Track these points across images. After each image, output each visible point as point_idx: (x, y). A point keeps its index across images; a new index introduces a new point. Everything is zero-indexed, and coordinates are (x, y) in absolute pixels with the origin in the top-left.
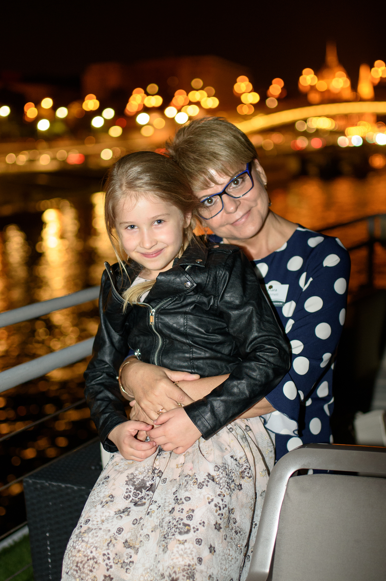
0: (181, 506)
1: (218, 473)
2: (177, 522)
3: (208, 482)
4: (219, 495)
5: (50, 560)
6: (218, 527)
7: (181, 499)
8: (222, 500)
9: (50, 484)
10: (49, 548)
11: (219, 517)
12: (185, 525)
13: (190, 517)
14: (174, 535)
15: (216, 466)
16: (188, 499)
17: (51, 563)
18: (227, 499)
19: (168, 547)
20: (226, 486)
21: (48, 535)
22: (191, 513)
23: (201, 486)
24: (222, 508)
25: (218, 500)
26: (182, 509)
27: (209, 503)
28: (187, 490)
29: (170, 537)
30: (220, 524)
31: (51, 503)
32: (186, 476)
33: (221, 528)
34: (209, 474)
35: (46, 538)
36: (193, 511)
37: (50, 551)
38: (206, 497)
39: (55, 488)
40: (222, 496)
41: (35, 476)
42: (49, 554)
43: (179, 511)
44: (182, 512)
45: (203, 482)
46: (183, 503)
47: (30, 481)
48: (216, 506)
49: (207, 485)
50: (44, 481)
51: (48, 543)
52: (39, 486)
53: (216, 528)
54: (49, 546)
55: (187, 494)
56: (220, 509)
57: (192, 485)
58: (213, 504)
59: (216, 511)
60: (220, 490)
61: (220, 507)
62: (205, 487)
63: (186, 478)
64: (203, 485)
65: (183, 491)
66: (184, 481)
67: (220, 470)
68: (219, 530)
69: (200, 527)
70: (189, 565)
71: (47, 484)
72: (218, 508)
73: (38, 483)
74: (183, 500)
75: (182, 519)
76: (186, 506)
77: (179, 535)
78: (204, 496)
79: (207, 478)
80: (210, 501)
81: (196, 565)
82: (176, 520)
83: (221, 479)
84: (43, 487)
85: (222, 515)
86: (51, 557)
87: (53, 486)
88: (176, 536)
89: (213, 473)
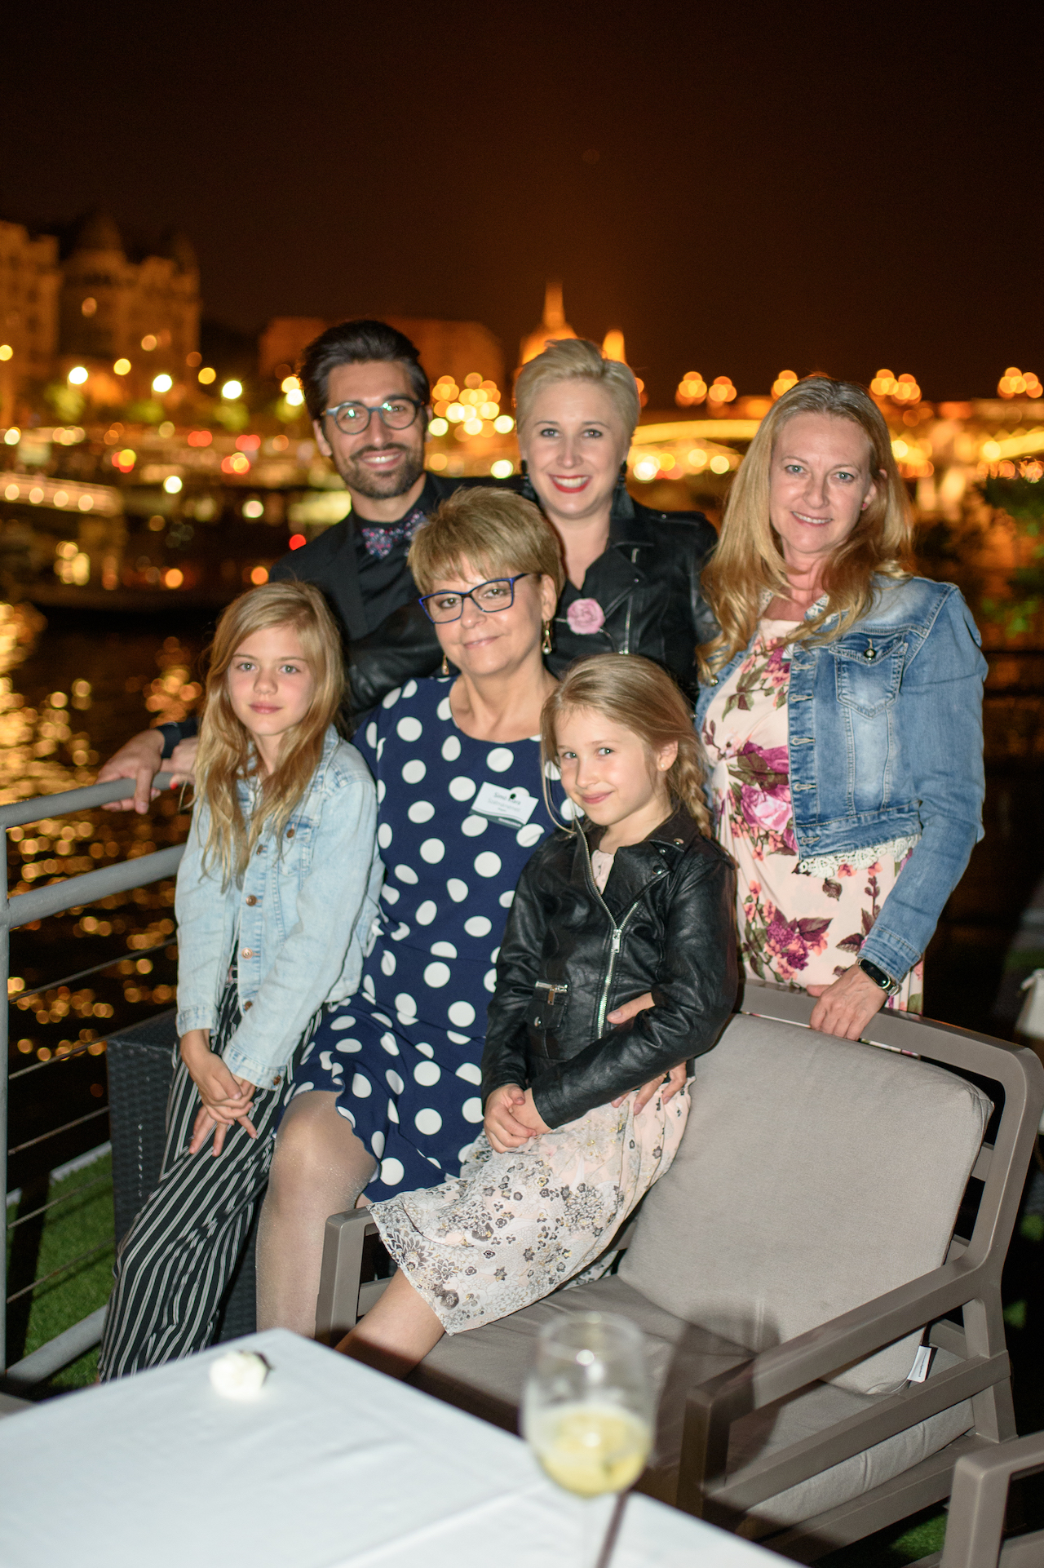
0: (503, 1201)
1: (579, 1194)
2: (483, 1215)
3: (557, 1196)
4: (558, 1220)
5: (140, 1167)
6: (528, 1256)
7: (510, 1191)
8: (557, 1228)
9: (149, 1050)
10: (140, 1148)
11: (539, 1245)
12: (488, 1227)
13: (501, 1223)
14: (466, 1228)
15: (584, 1185)
16: (519, 1196)
17: (142, 1172)
18: (563, 1231)
19: (448, 1234)
20: (574, 1216)
21: (140, 1127)
22: (508, 1219)
23: (545, 1193)
24: (549, 1236)
25: (550, 1224)
26: (501, 1207)
27: (539, 1221)
28: (525, 1184)
29: (460, 1225)
30: (533, 1254)
31: (148, 1079)
32: (537, 1163)
33: (532, 1259)
34: (567, 1188)
35: (137, 1133)
36: (512, 1217)
37: (143, 1153)
38: (540, 1212)
39: (157, 1056)
40: (560, 1223)
41: (127, 1038)
42: (141, 1157)
43: (496, 1205)
44: (498, 1210)
45: (551, 1192)
46: (508, 1198)
47: (119, 1045)
48: (544, 1229)
49: (552, 1199)
50: (141, 1046)
51: (140, 1140)
52: (132, 1052)
53: (524, 1255)
54: (142, 1145)
55: (523, 1190)
56: (546, 1237)
57: (536, 1181)
58: (542, 1224)
59: (540, 1236)
60: (563, 1215)
61: (547, 1234)
62: (548, 1198)
63: (535, 1166)
64: (548, 1195)
65: (520, 1182)
66: (530, 1168)
67: (584, 1193)
68: (527, 1260)
69: (504, 1242)
70: (452, 1264)
71: (145, 1050)
72: (544, 1234)
73: (129, 1047)
74: (512, 1195)
75: (490, 1219)
76: (510, 1205)
77: (471, 1234)
78: (539, 1208)
79: (560, 1190)
80: (542, 1218)
81: (461, 1271)
82: (483, 1212)
83: (576, 1204)
84: (138, 1054)
85: (544, 1245)
86: (142, 1162)
87: (154, 1052)
88: (467, 1231)
89: (573, 1190)
